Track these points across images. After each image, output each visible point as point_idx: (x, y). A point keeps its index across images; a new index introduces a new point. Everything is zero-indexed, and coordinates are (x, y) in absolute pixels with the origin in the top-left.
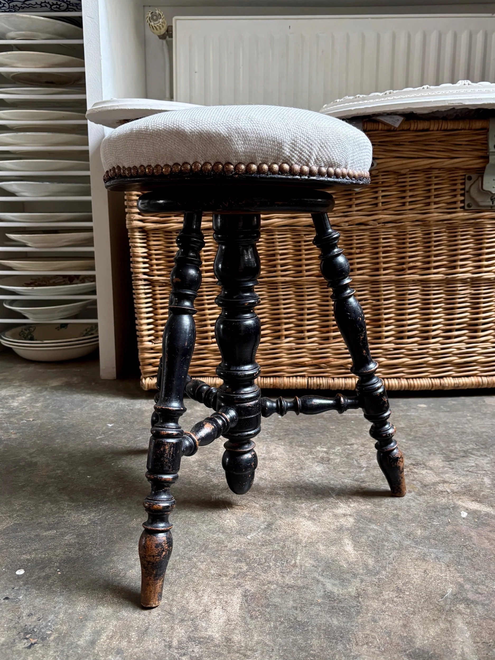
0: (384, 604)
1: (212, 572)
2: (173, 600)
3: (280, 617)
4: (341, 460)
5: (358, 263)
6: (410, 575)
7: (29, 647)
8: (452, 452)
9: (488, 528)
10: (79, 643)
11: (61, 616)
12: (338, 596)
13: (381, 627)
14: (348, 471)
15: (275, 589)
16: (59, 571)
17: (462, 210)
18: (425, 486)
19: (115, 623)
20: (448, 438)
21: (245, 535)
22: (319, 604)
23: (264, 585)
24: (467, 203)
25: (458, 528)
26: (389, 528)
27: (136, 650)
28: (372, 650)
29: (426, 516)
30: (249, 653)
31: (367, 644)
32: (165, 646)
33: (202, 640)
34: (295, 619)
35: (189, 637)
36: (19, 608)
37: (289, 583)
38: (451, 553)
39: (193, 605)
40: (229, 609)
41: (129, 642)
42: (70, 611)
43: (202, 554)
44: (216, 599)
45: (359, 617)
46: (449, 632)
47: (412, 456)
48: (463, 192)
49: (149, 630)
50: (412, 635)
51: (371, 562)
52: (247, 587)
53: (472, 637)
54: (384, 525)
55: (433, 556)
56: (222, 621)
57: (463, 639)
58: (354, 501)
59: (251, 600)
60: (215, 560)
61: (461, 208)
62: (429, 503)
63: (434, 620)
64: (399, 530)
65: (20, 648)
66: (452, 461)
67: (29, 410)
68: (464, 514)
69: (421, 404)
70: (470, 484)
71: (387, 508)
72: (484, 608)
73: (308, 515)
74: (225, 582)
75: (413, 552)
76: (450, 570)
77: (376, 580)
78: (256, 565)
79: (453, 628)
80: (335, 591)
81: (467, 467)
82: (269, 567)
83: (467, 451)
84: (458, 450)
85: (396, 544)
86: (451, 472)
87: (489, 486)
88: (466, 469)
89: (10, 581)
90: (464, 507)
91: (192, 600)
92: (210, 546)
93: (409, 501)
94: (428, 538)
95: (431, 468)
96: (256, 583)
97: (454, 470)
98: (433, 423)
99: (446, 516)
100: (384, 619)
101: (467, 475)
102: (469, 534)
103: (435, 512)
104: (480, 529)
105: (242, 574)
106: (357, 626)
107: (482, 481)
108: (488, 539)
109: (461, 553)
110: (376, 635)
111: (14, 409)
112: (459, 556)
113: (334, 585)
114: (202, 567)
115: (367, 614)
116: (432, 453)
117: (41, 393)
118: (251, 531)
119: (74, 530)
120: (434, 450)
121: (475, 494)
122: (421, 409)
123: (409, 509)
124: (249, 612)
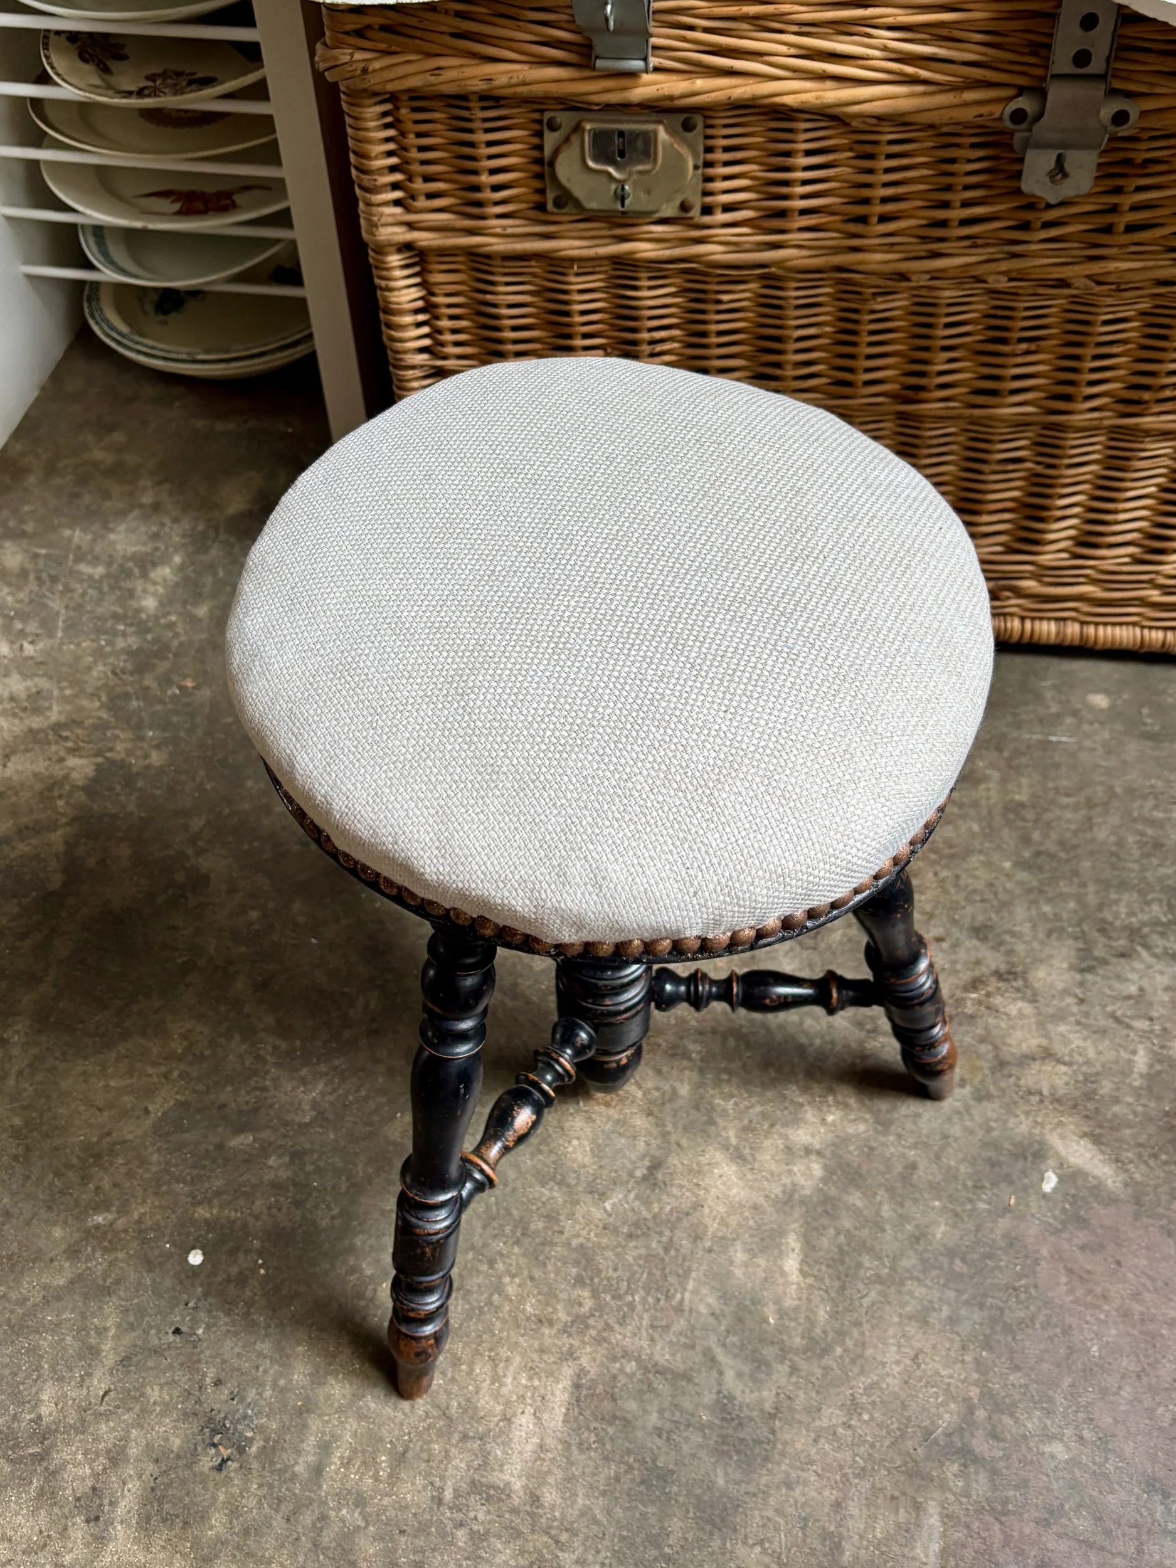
0: (816, 1441)
1: (528, 1308)
3: (629, 1452)
4: (844, 935)
6: (884, 1364)
7: (219, 1468)
8: (1102, 930)
9: (1082, 1237)
10: (297, 1468)
11: (268, 1393)
12: (741, 1410)
13: (796, 1502)
15: (634, 1374)
16: (261, 1266)
18: (1002, 1064)
19: (354, 1425)
20: (1114, 867)
21: (603, 1196)
22: (702, 1428)
23: (614, 1359)
25: (1022, 1227)
26: (886, 1211)
27: (386, 1501)
28: (767, 1560)
29: (970, 1178)
30: (564, 1537)
31: (762, 1543)
32: (433, 1497)
33: (492, 1492)
34: (654, 1461)
35: (473, 1482)
36: (199, 1361)
37: (661, 1361)
38: (981, 1306)
39: (485, 1401)
40: (546, 1416)
41: (376, 1478)
42: (282, 1382)
43: (516, 1250)
44: (526, 1387)
45: (764, 1472)
46: (908, 1532)
47: (1007, 938)
49: (410, 1455)
50: (842, 1530)
51: (822, 1314)
52: (584, 1361)
53: (944, 1553)
54: (878, 1198)
55: (946, 1311)
56: (529, 1447)
57: (926, 1556)
58: (838, 1104)
59: (586, 1397)
60: (537, 1273)
62: (989, 1130)
63: (893, 1498)
64: (903, 1218)
65: (206, 1469)
66: (1090, 969)
67: (183, 638)
68: (1050, 1183)
69: (1097, 691)
70: (1099, 1068)
71: (899, 1137)
72: (992, 1480)
73: (734, 1141)
74: (548, 1342)
75: (911, 1293)
76: (963, 1362)
77: (819, 1372)
78: (608, 1298)
79: (918, 1525)
80: (737, 1393)
81: (1115, 999)
82: (632, 1306)
83: (1139, 929)
84: (1118, 923)
85: (884, 1266)
86: (1073, 1015)
87: (1136, 1084)
88: (1110, 1009)
89: (181, 1283)
90: (1057, 1154)
91: (486, 1385)
92: (532, 1227)
93: (949, 1119)
94: (951, 1253)
95: (1034, 994)
96: (602, 1351)
97: (1084, 1008)
98: (1099, 789)
99: (1011, 1183)
100: (806, 1482)
101: (1105, 1032)
102: (1037, 1251)
103: (993, 1165)
104: (1065, 1235)
105: (579, 1323)
106: (754, 1495)
107: (1130, 1061)
108: (1070, 1271)
109: (1002, 1310)
110: (782, 1522)
111: (149, 630)
112: (993, 1321)
113: (740, 1375)
114: (511, 1290)
115: (779, 1464)
116: (1055, 931)
117: (205, 549)
118: (615, 1183)
119: (284, 1136)
120: (1065, 916)
121: (1097, 1110)
122: (1089, 716)
123: (943, 1148)
124: (577, 1430)
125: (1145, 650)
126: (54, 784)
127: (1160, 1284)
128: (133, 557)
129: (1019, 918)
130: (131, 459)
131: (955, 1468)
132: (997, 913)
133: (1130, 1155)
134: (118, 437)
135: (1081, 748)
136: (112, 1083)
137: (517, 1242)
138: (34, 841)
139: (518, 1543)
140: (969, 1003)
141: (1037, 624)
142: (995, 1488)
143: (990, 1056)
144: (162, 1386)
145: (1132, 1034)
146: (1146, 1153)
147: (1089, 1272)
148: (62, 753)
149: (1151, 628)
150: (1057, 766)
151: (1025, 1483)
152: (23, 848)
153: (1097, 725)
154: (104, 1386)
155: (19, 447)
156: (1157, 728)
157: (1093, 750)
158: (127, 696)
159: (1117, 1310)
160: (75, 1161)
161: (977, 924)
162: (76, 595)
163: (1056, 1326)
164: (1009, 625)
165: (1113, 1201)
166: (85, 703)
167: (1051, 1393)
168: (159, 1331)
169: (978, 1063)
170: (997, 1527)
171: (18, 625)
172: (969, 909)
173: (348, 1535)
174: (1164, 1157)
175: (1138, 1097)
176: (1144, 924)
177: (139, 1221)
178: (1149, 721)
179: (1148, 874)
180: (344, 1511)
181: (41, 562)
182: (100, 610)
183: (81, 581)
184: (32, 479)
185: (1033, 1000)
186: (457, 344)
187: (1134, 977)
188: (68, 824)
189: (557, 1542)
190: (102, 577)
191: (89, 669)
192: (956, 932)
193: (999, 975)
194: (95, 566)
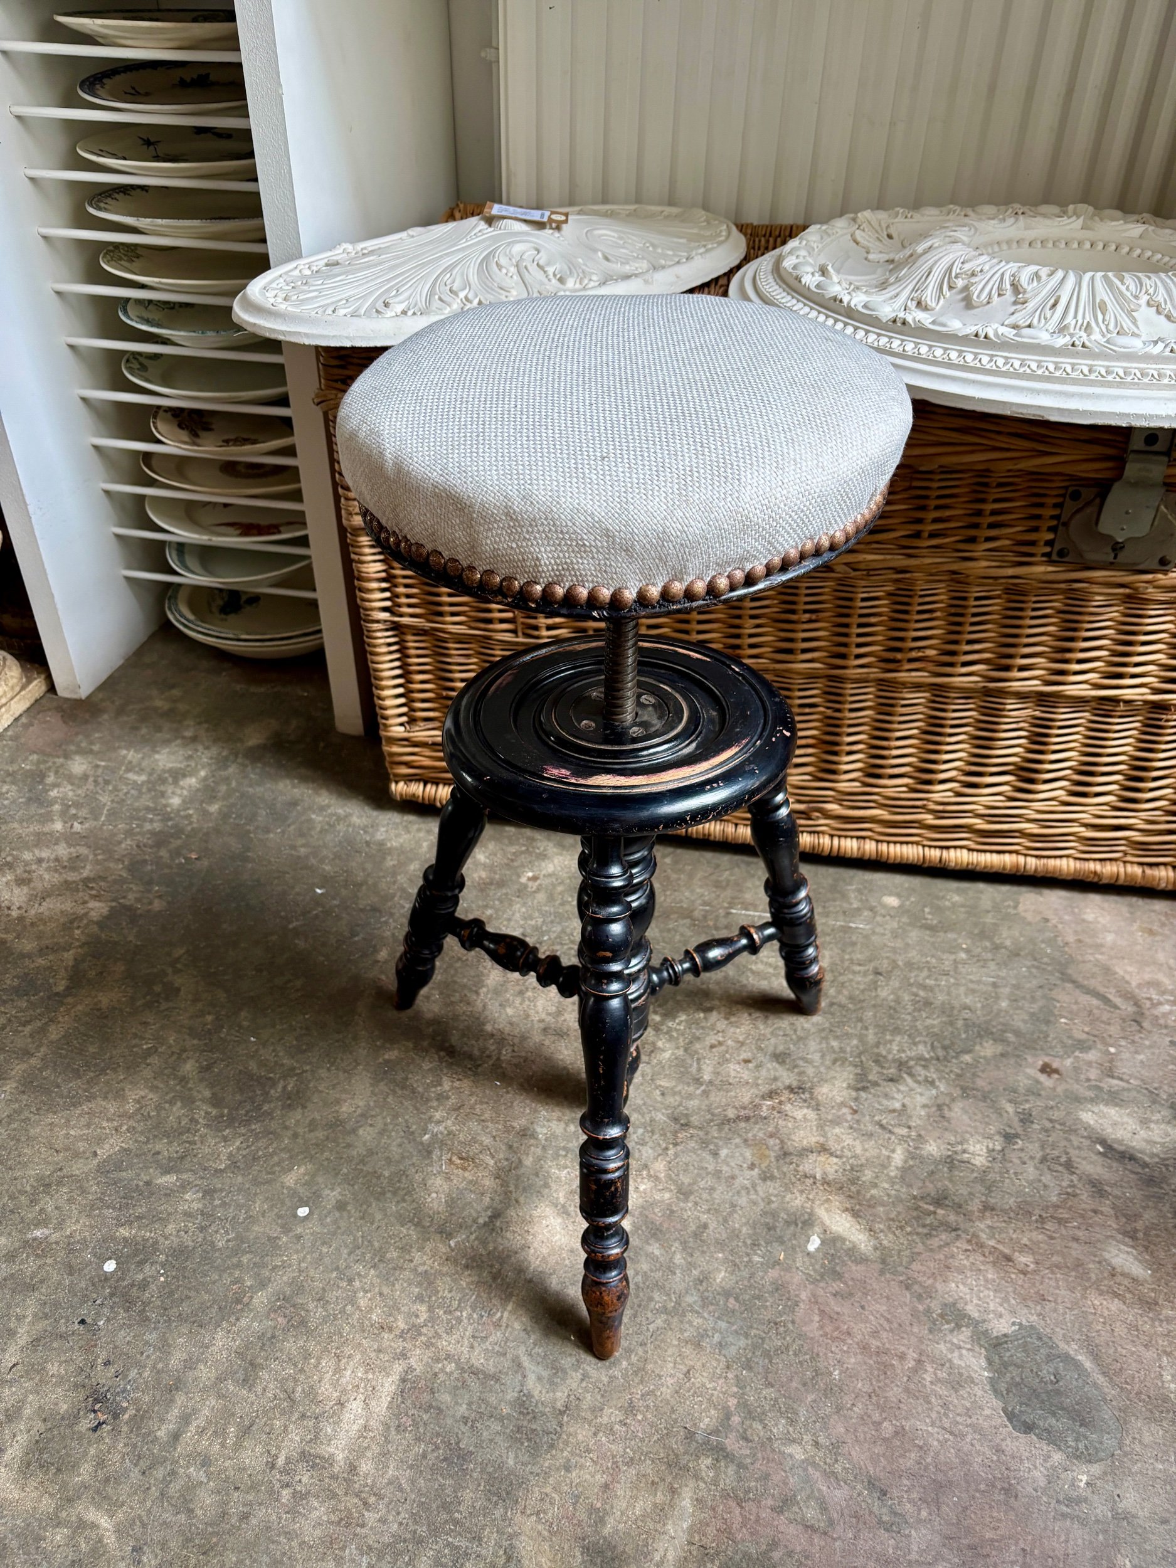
0: (595, 1434)
1: (374, 1317)
2: (302, 1370)
3: (438, 1435)
4: (673, 1054)
5: (805, 640)
6: (660, 1377)
7: (95, 1429)
8: (876, 1062)
9: (836, 1286)
10: (159, 1433)
11: (146, 1374)
12: (536, 1406)
13: (572, 1483)
14: (672, 1089)
15: (452, 1373)
16: (162, 1275)
17: (1044, 559)
18: (786, 1154)
19: (213, 1402)
20: (891, 1017)
21: (450, 1236)
22: (501, 1419)
23: (438, 1360)
24: (1057, 547)
25: (788, 1277)
26: (678, 1259)
27: (228, 1463)
28: (540, 1527)
29: (750, 1237)
30: (372, 1500)
31: (538, 1513)
32: (267, 1463)
33: (318, 1461)
34: (457, 1443)
35: (303, 1452)
36: (96, 1345)
37: (476, 1364)
38: (747, 1336)
39: (325, 1389)
40: (373, 1403)
41: (223, 1445)
42: (160, 1366)
43: (372, 1272)
44: (362, 1379)
45: (549, 1456)
46: (662, 1513)
47: (801, 1063)
48: (1054, 523)
49: (254, 1428)
50: (607, 1507)
52: (413, 1361)
53: (692, 1530)
54: (673, 1249)
55: (717, 1337)
56: (355, 1427)
57: (675, 1531)
59: (410, 1389)
60: (386, 1290)
61: (1044, 555)
62: (770, 1202)
63: (653, 1483)
64: (691, 1265)
65: (83, 1430)
66: (864, 1089)
67: (195, 825)
68: (814, 1244)
69: (890, 895)
70: (864, 1161)
71: (696, 1203)
72: (737, 1472)
73: (562, 1200)
74: (386, 1343)
75: (690, 1323)
76: (726, 1378)
77: (605, 1380)
78: (441, 1312)
79: (672, 1506)
80: (536, 1393)
81: (881, 1112)
82: (459, 1320)
83: (907, 1062)
84: (890, 1057)
85: (671, 1300)
86: (847, 1121)
87: (892, 1174)
88: (876, 1118)
89: (93, 1285)
90: (823, 1223)
91: (328, 1376)
92: (388, 1256)
93: (738, 1192)
94: (727, 1294)
95: (818, 1105)
96: (429, 1353)
97: (856, 1117)
98: (885, 961)
99: (782, 1243)
100: (582, 1467)
101: (872, 1135)
102: (797, 1296)
103: (769, 1229)
104: (822, 1285)
105: (414, 1331)
106: (538, 1475)
107: (889, 1157)
108: (822, 1312)
109: (763, 1339)
110: (557, 1498)
111: (171, 819)
112: (755, 1347)
113: (539, 1378)
114: (363, 1303)
115: (562, 1451)
116: (839, 1060)
117: (226, 767)
118: (461, 1227)
119: (202, 1178)
120: (848, 1049)
121: (858, 1192)
122: (883, 911)
123: (731, 1214)
124: (397, 1416)
125: (926, 865)
126: (75, 919)
127: (895, 1325)
128: (170, 771)
129: (812, 1049)
130: (182, 707)
131: (709, 1461)
132: (794, 1045)
133: (881, 1226)
134: (176, 692)
135: (874, 933)
136: (72, 1132)
137: (374, 1267)
138: (51, 957)
139: (333, 1502)
140: (765, 1108)
141: (843, 840)
142: (740, 1479)
143: (777, 1148)
144: (61, 1363)
145: (893, 1138)
146: (894, 1225)
147: (838, 1313)
148: (86, 898)
149: (930, 847)
150: (854, 944)
151: (766, 1477)
152: (41, 962)
153: (888, 918)
154: (14, 1360)
155: (100, 696)
156: (935, 922)
157: (884, 935)
158: (145, 862)
159: (858, 1344)
160: (28, 1188)
161: (778, 1052)
162: (121, 794)
163: (806, 1354)
164: (821, 841)
165: (863, 1260)
166: (112, 865)
167: (795, 1406)
168: (68, 1320)
169: (767, 1152)
170: (737, 1511)
171: (73, 811)
172: (773, 1041)
173: (191, 1487)
174: (909, 1229)
175: (893, 1184)
176: (911, 1059)
177: (71, 1236)
178: (930, 917)
179: (918, 1023)
180: (192, 1469)
181: (100, 771)
182: (137, 804)
183: (127, 784)
184: (106, 716)
185: (817, 1108)
186: (410, 606)
187: (899, 1096)
188: (80, 947)
189: (365, 1504)
190: (143, 783)
191: (120, 843)
192: (760, 1057)
193: (790, 1089)
194: (138, 773)
